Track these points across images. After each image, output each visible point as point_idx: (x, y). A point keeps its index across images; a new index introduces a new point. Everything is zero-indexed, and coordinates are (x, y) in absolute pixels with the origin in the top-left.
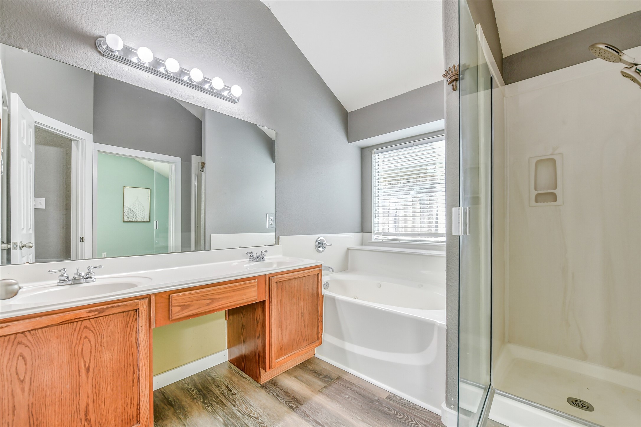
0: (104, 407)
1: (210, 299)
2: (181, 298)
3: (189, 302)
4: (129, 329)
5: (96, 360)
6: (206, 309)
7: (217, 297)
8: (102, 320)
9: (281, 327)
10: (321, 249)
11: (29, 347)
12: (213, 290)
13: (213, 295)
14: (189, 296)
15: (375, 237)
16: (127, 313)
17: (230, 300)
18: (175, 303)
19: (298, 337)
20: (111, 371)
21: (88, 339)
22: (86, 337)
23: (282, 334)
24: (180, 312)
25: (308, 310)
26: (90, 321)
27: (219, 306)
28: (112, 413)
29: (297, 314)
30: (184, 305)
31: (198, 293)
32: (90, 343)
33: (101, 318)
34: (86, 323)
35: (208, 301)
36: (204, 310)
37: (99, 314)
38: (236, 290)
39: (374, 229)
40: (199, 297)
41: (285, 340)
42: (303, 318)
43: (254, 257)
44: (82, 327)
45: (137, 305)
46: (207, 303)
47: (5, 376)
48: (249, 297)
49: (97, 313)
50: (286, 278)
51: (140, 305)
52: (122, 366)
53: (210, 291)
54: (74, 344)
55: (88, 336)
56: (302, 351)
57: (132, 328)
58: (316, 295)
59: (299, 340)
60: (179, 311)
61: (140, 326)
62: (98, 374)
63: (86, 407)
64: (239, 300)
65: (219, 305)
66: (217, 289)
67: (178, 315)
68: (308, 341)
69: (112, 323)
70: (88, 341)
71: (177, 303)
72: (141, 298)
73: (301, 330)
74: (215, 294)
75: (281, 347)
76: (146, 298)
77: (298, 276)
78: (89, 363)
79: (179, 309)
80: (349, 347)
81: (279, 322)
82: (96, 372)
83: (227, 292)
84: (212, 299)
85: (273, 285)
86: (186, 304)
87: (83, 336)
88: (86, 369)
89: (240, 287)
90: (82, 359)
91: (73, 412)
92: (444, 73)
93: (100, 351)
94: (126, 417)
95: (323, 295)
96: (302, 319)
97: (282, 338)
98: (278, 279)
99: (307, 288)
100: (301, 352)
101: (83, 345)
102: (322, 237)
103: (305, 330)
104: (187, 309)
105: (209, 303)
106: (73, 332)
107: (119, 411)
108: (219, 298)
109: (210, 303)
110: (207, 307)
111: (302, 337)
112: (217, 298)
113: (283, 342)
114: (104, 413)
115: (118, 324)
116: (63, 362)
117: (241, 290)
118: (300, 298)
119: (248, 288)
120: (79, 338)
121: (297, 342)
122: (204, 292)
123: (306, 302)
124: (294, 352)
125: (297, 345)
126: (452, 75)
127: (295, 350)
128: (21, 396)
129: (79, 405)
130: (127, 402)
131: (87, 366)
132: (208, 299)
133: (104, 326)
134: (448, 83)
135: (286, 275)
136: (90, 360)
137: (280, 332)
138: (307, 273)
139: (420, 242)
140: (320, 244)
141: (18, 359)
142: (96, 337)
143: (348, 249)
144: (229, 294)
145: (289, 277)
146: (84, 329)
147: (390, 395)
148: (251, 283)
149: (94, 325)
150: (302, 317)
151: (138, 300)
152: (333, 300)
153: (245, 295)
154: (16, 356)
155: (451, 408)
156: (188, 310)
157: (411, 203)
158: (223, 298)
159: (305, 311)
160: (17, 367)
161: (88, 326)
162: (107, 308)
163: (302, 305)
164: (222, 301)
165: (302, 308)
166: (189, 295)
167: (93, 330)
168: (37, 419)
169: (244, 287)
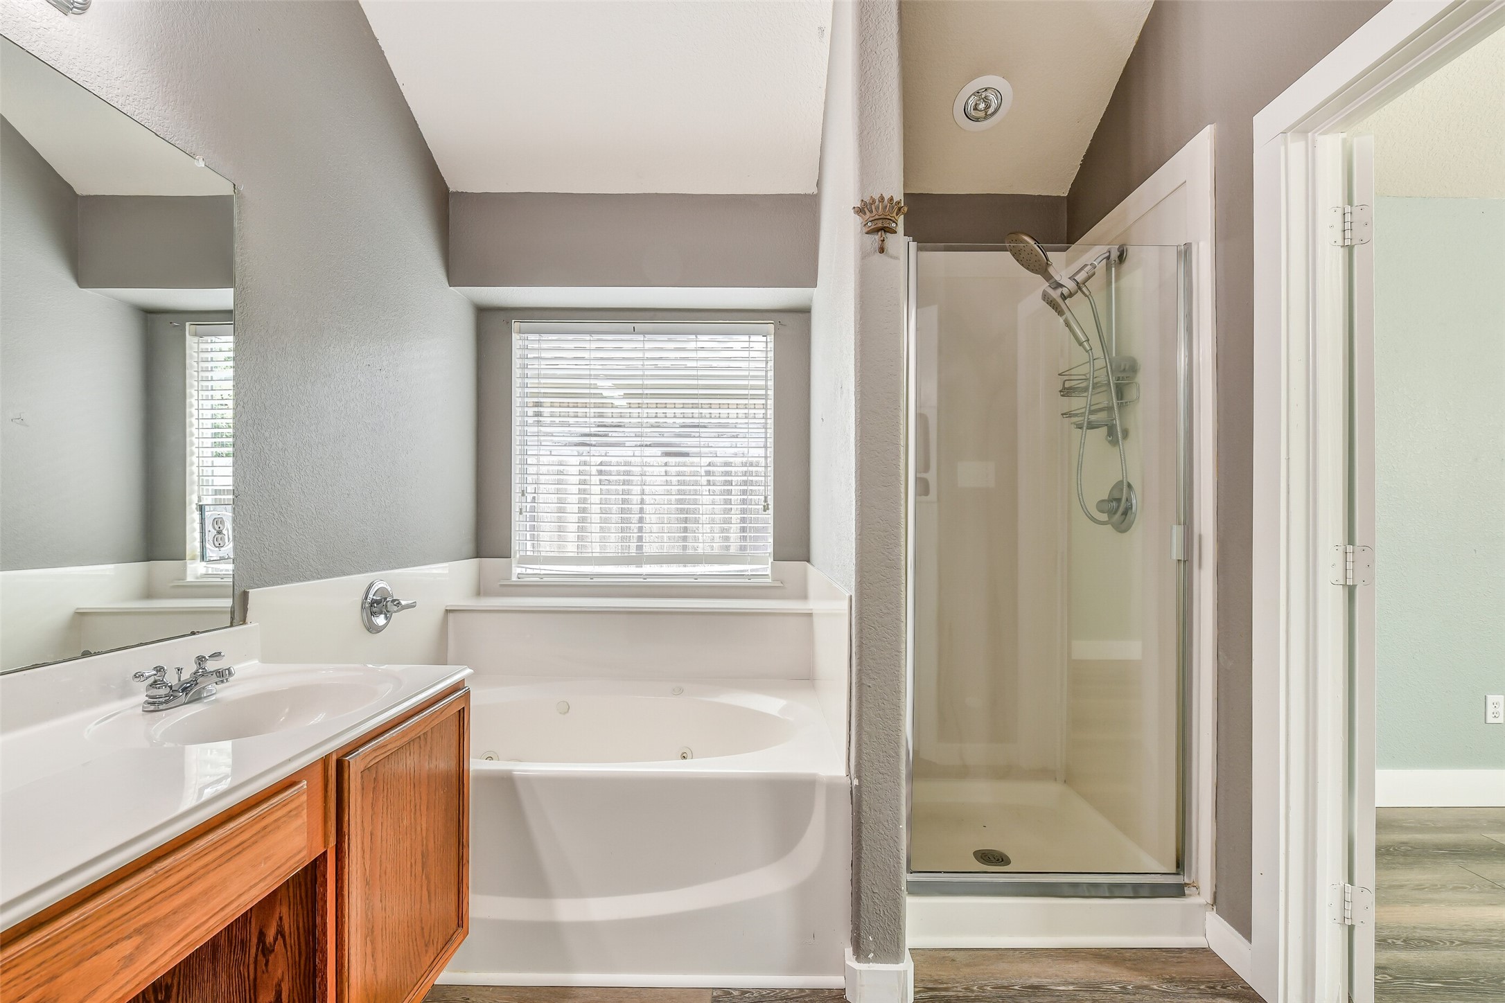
1: (138, 931)
3: (38, 986)
7: (165, 908)
9: (372, 933)
10: (380, 620)
12: (150, 884)
13: (149, 908)
14: (39, 959)
15: (518, 569)
17: (214, 902)
19: (415, 948)
23: (373, 956)
25: (436, 841)
27: (174, 946)
29: (411, 865)
31: (81, 925)
35: (128, 946)
38: (240, 849)
39: (515, 546)
41: (382, 976)
42: (424, 871)
46: (125, 957)
48: (283, 861)
50: (389, 747)
53: (136, 892)
58: (455, 780)
59: (417, 953)
65: (171, 944)
66: (168, 873)
68: (438, 942)
73: (420, 914)
74: (158, 898)
77: (418, 729)
80: (567, 910)
83: (206, 870)
84: (146, 925)
89: (254, 832)
92: (859, 205)
96: (424, 876)
97: (375, 970)
98: (368, 759)
102: (383, 580)
103: (430, 910)
105: (131, 954)
108: (175, 912)
109: (144, 942)
111: (423, 937)
112: (167, 915)
113: (377, 982)
118: (418, 807)
119: (277, 825)
121: (413, 960)
122: (109, 909)
123: (433, 814)
125: (412, 970)
126: (877, 217)
127: (406, 994)
132: (129, 937)
134: (866, 230)
135: (386, 736)
137: (369, 951)
138: (437, 714)
139: (648, 580)
140: (377, 605)
143: (447, 611)
144: (212, 878)
145: (395, 741)
147: (715, 994)
148: (287, 803)
152: (506, 784)
153: (267, 858)
155: (868, 961)
157: (575, 470)
158: (193, 901)
159: (431, 845)
163: (424, 826)
164: (183, 919)
165: (421, 838)
166: (36, 955)
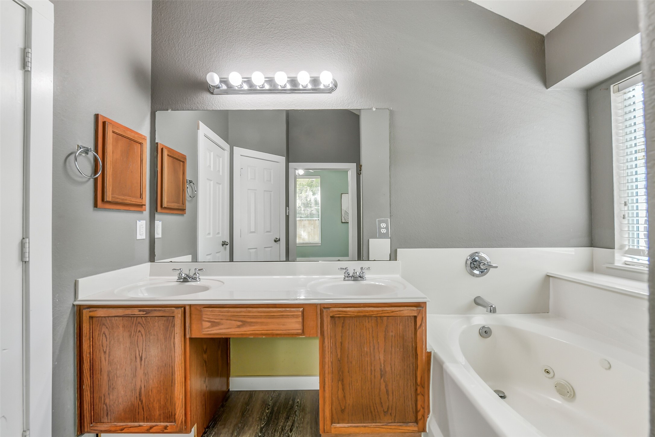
0: (151, 394)
1: (241, 321)
2: (211, 314)
3: (219, 319)
4: (169, 332)
5: (146, 352)
6: (237, 332)
7: (249, 320)
8: (150, 319)
9: (342, 380)
10: (476, 271)
11: (108, 329)
12: (244, 312)
13: (244, 317)
16: (167, 318)
17: (265, 327)
18: (205, 318)
19: (375, 405)
20: (156, 366)
21: (141, 333)
22: (140, 331)
23: (343, 390)
24: (210, 328)
25: (393, 370)
26: (142, 319)
27: (251, 331)
28: (157, 403)
29: (371, 369)
30: (214, 322)
32: (142, 337)
33: (149, 318)
34: (139, 320)
35: (239, 323)
36: (234, 332)
37: (146, 314)
40: (229, 316)
41: (350, 401)
42: (383, 378)
43: (349, 274)
44: (137, 323)
45: (173, 312)
46: (238, 325)
47: (97, 345)
48: (290, 328)
49: (144, 313)
50: (349, 313)
51: (175, 313)
52: (164, 365)
53: (240, 312)
54: (132, 334)
55: (141, 331)
56: (380, 427)
57: (171, 332)
58: (410, 348)
59: (376, 410)
60: (209, 326)
61: (176, 333)
62: (148, 365)
63: (140, 389)
64: (277, 330)
66: (249, 312)
67: (208, 331)
68: (395, 416)
69: (156, 324)
70: (141, 335)
71: (207, 318)
72: (177, 307)
73: (380, 395)
74: (247, 316)
75: (343, 408)
76: (182, 307)
77: (372, 313)
78: (142, 353)
79: (208, 324)
81: (339, 373)
82: (146, 363)
83: (261, 317)
84: (244, 321)
85: (327, 320)
86: (215, 320)
87: (138, 330)
88: (140, 358)
90: (137, 348)
91: (132, 389)
93: (149, 346)
94: (167, 411)
95: (430, 353)
96: (382, 380)
97: (344, 397)
98: (335, 313)
99: (391, 334)
100: (378, 429)
101: (138, 337)
103: (388, 398)
104: (217, 326)
106: (132, 324)
107: (162, 404)
108: (252, 322)
109: (241, 325)
110: (238, 330)
111: (382, 406)
112: (249, 322)
113: (346, 403)
114: (152, 400)
115: (161, 326)
116: (126, 347)
117: (279, 318)
118: (376, 347)
119: (287, 317)
120: (135, 330)
121: (373, 411)
123: (390, 356)
124: (364, 425)
125: (372, 415)
127: (367, 422)
128: (105, 363)
129: (136, 385)
130: (167, 398)
131: (141, 355)
132: (239, 321)
133: (151, 326)
135: (348, 309)
136: (142, 351)
137: (340, 386)
138: (389, 311)
140: (475, 264)
141: (103, 335)
142: (146, 333)
143: (547, 275)
145: (353, 312)
146: (138, 324)
148: (292, 312)
149: (145, 323)
150: (381, 377)
151: (174, 308)
153: (283, 325)
154: (102, 333)
156: (217, 328)
158: (257, 323)
159: (389, 369)
160: (102, 341)
161: (141, 322)
162: (152, 310)
163: (382, 358)
164: (254, 326)
165: (381, 363)
167: (144, 327)
168: (113, 384)
169: (283, 315)
